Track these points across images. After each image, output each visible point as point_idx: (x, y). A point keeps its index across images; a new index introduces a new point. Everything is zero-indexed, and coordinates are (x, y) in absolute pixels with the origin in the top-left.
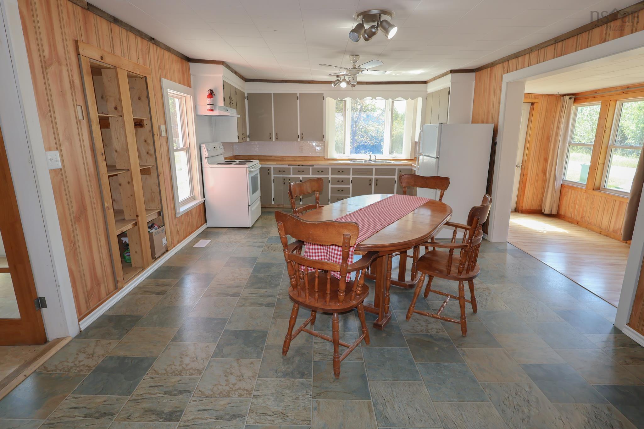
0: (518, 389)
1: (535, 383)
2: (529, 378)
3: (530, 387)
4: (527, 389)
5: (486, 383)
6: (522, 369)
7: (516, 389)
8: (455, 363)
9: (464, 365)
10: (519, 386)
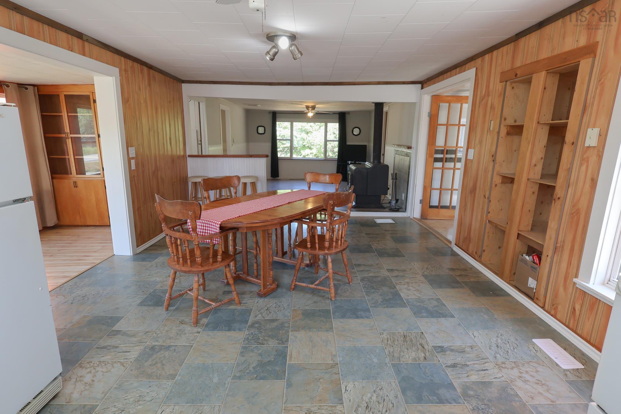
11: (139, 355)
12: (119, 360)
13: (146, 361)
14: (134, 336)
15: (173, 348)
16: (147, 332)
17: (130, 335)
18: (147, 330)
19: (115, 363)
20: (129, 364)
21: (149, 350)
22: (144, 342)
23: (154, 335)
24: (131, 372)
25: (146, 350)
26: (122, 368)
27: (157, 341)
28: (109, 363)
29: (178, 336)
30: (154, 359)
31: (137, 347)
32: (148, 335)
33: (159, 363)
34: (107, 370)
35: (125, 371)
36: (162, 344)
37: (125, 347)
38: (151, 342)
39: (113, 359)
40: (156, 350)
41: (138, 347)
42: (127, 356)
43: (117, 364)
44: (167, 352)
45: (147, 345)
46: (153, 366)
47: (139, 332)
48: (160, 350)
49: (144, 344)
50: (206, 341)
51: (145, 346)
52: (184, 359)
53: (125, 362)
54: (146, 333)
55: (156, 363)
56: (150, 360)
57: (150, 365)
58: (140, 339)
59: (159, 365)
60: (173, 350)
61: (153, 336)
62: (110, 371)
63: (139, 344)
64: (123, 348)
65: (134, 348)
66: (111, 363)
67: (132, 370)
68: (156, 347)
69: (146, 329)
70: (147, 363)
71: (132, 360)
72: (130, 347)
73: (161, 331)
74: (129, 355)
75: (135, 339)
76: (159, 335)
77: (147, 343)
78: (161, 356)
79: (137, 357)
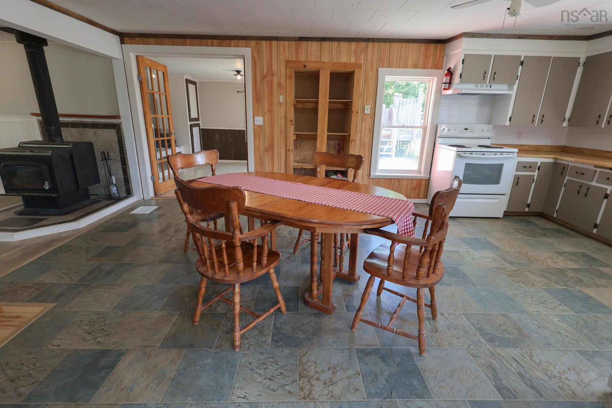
0: (105, 333)
1: (99, 350)
2: (107, 348)
3: (99, 342)
4: (99, 339)
5: (128, 315)
6: (122, 349)
7: (106, 331)
8: (162, 305)
9: (157, 310)
10: (107, 335)
11: (508, 348)
12: (530, 361)
13: (509, 339)
14: (491, 367)
15: (477, 325)
16: (474, 356)
17: (492, 371)
18: (471, 357)
19: (536, 363)
20: (525, 350)
21: (495, 342)
22: (490, 351)
23: (473, 348)
24: (530, 344)
25: (498, 344)
26: (533, 353)
27: (479, 341)
28: (542, 368)
29: (458, 327)
30: (501, 334)
31: (502, 355)
32: (478, 354)
33: (501, 329)
34: (549, 364)
35: (534, 349)
36: (479, 336)
37: (512, 366)
38: (485, 346)
39: (536, 368)
40: (490, 337)
41: (500, 353)
42: (519, 356)
43: (535, 360)
44: (486, 328)
45: (491, 347)
46: (508, 331)
47: (480, 364)
48: (487, 334)
49: (492, 351)
50: (450, 306)
51: (494, 348)
52: (482, 314)
53: (527, 354)
54: (477, 356)
55: (503, 330)
56: (505, 336)
57: (510, 334)
58: (490, 357)
59: (504, 328)
60: (479, 325)
61: (476, 347)
62: (547, 361)
63: (496, 355)
64: (515, 367)
65: (504, 356)
66: (540, 366)
67: (527, 344)
68: (487, 338)
69: (471, 360)
70: (510, 337)
71: (519, 350)
72: (508, 362)
73: (463, 344)
74: (516, 356)
75: (494, 362)
76: (470, 343)
77: (489, 348)
78: (493, 331)
79: (513, 348)
